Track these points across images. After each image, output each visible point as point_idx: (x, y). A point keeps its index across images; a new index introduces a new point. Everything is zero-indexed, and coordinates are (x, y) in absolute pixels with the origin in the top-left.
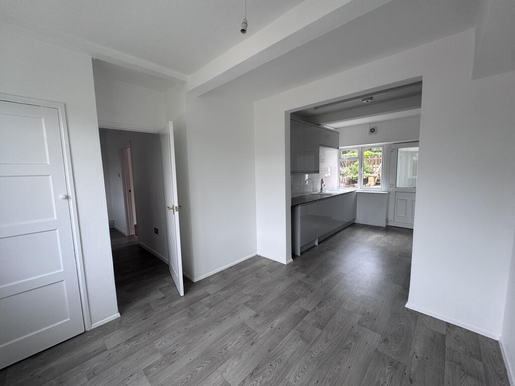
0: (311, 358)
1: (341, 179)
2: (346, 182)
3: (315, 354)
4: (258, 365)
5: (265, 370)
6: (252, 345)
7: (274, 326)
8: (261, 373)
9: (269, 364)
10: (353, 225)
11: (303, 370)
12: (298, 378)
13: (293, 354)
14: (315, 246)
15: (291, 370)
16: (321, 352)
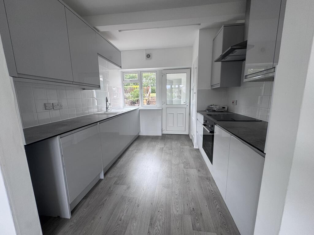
1: (126, 101)
2: (129, 103)
10: (138, 138)
14: (100, 180)
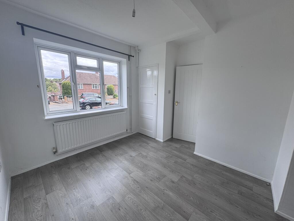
0: (141, 210)
3: (144, 213)
4: (139, 183)
5: (136, 185)
6: (151, 180)
7: (165, 191)
8: (135, 183)
9: (139, 187)
11: (134, 203)
12: (130, 199)
13: (144, 199)
15: (134, 196)
16: (145, 217)
